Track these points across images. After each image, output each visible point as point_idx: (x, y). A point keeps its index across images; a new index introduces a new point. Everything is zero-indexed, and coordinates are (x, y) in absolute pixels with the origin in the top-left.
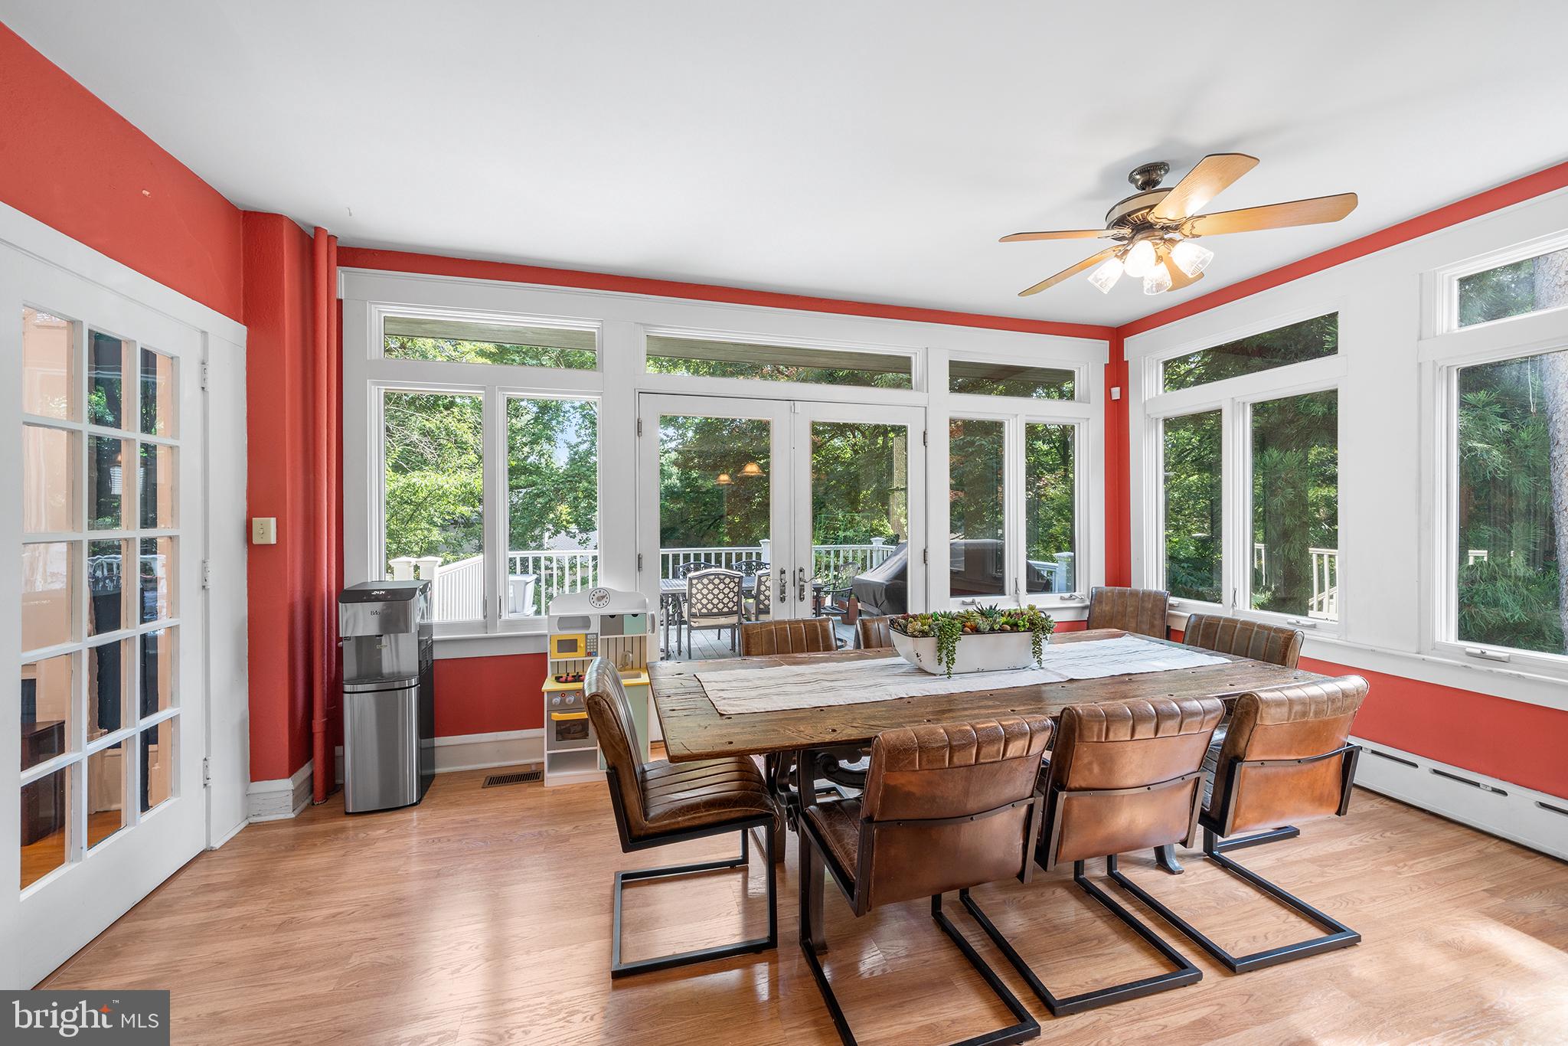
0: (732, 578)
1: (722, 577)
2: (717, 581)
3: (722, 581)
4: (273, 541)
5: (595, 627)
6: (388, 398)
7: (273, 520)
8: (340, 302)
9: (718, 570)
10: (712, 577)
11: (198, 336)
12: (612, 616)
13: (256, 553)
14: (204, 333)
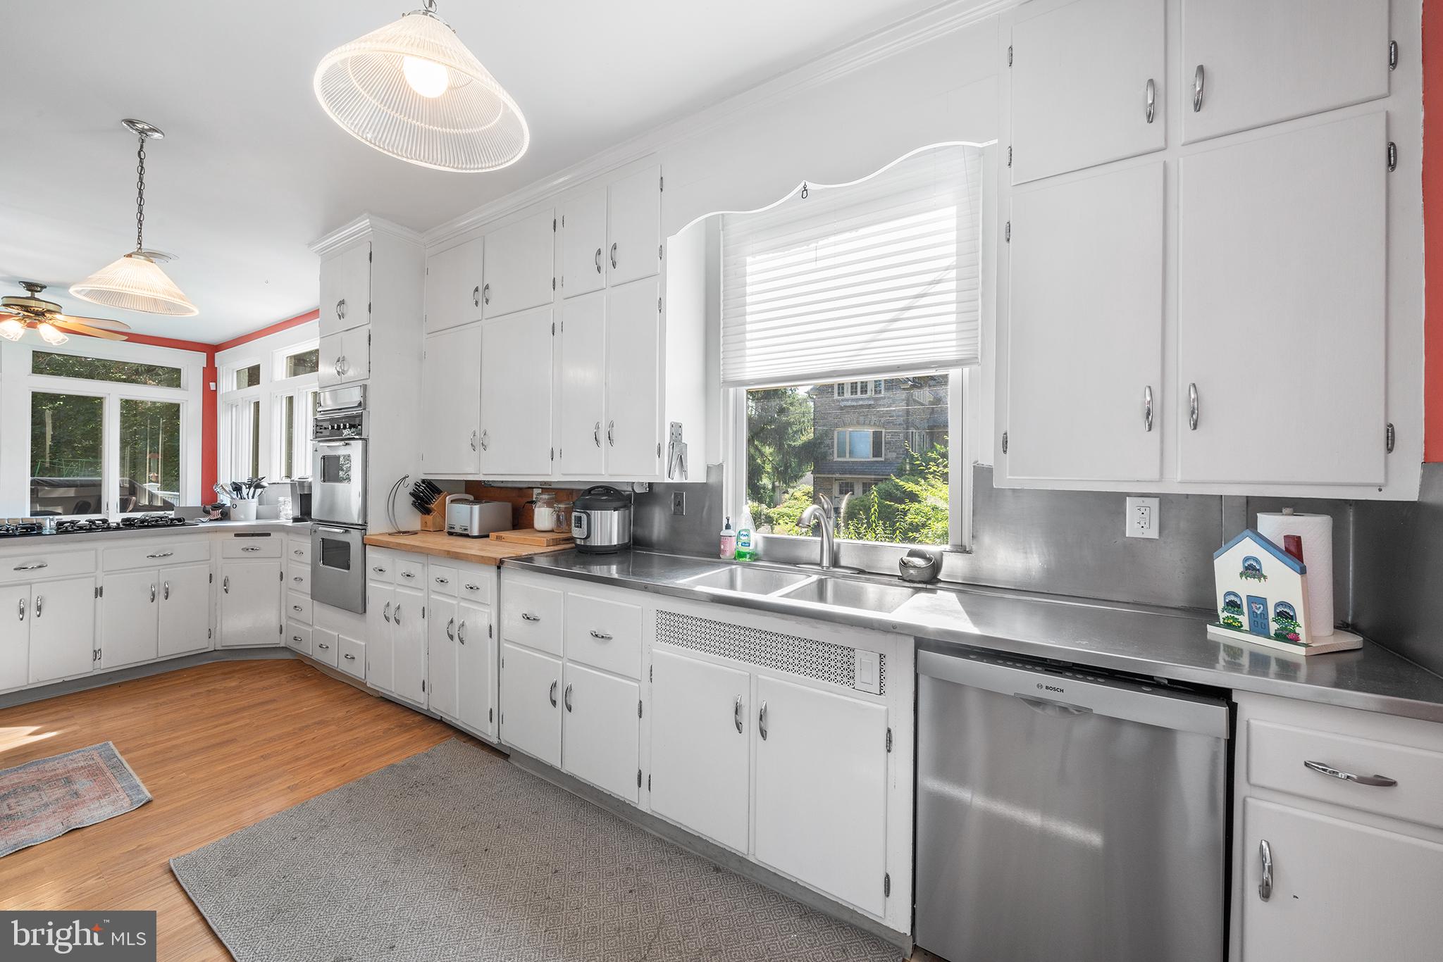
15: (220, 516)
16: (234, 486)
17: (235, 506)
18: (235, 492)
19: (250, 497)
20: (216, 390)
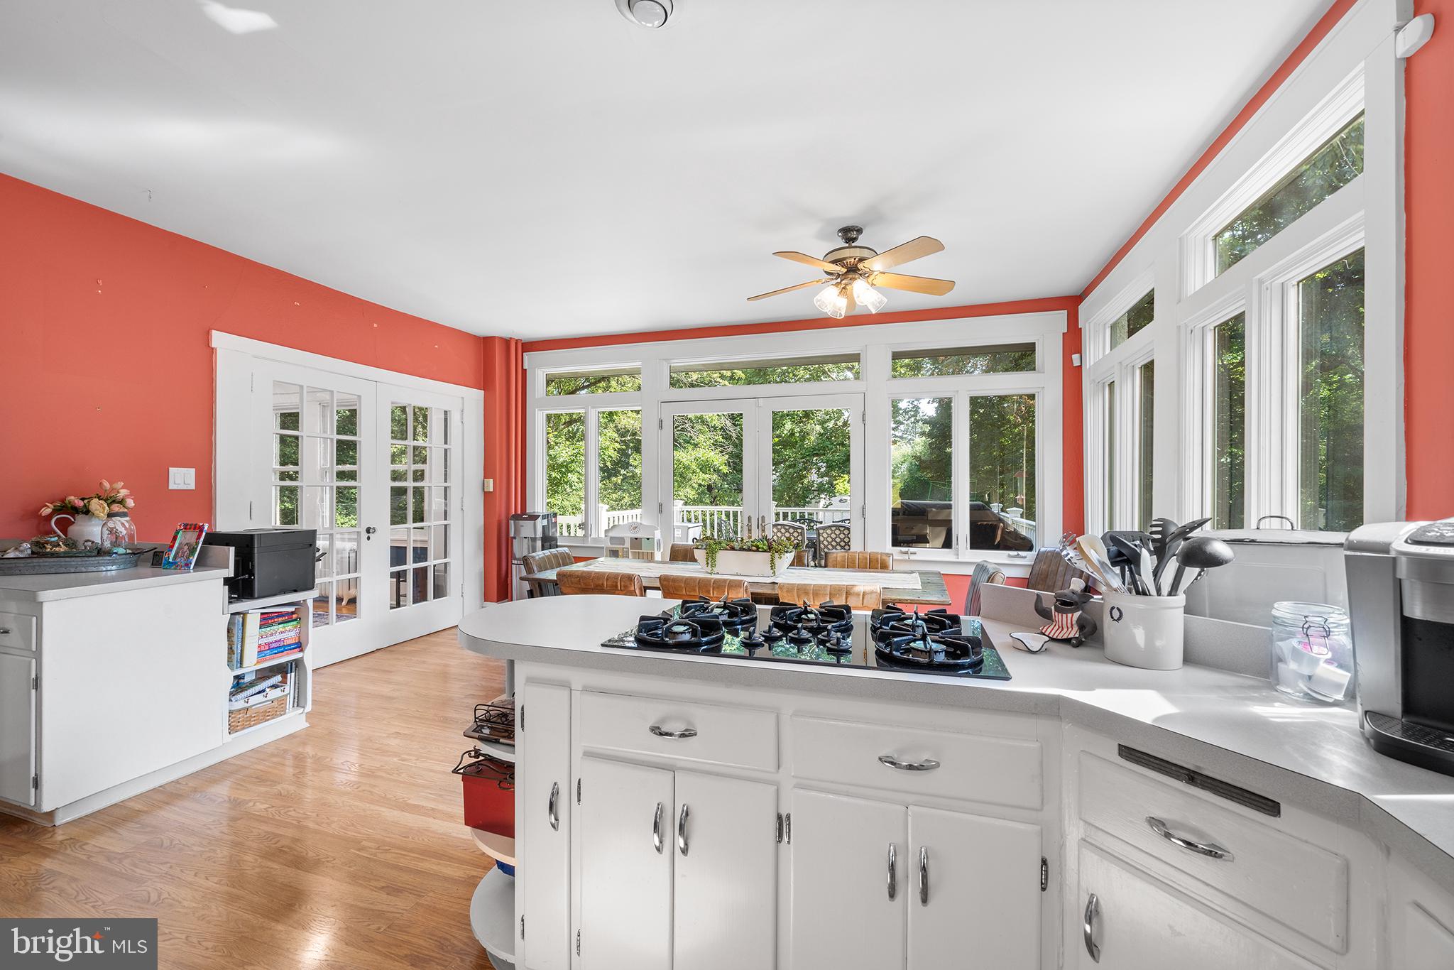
0: (795, 528)
1: (787, 527)
2: (783, 530)
3: (787, 531)
4: (491, 490)
5: (627, 545)
6: (549, 418)
7: (492, 480)
8: (524, 371)
9: (785, 522)
10: (780, 527)
11: (460, 400)
12: (636, 539)
13: (487, 494)
14: (463, 398)
15: (1074, 633)
16: (1113, 549)
17: (1116, 614)
18: (1117, 570)
19: (1166, 588)
20: (1081, 365)
